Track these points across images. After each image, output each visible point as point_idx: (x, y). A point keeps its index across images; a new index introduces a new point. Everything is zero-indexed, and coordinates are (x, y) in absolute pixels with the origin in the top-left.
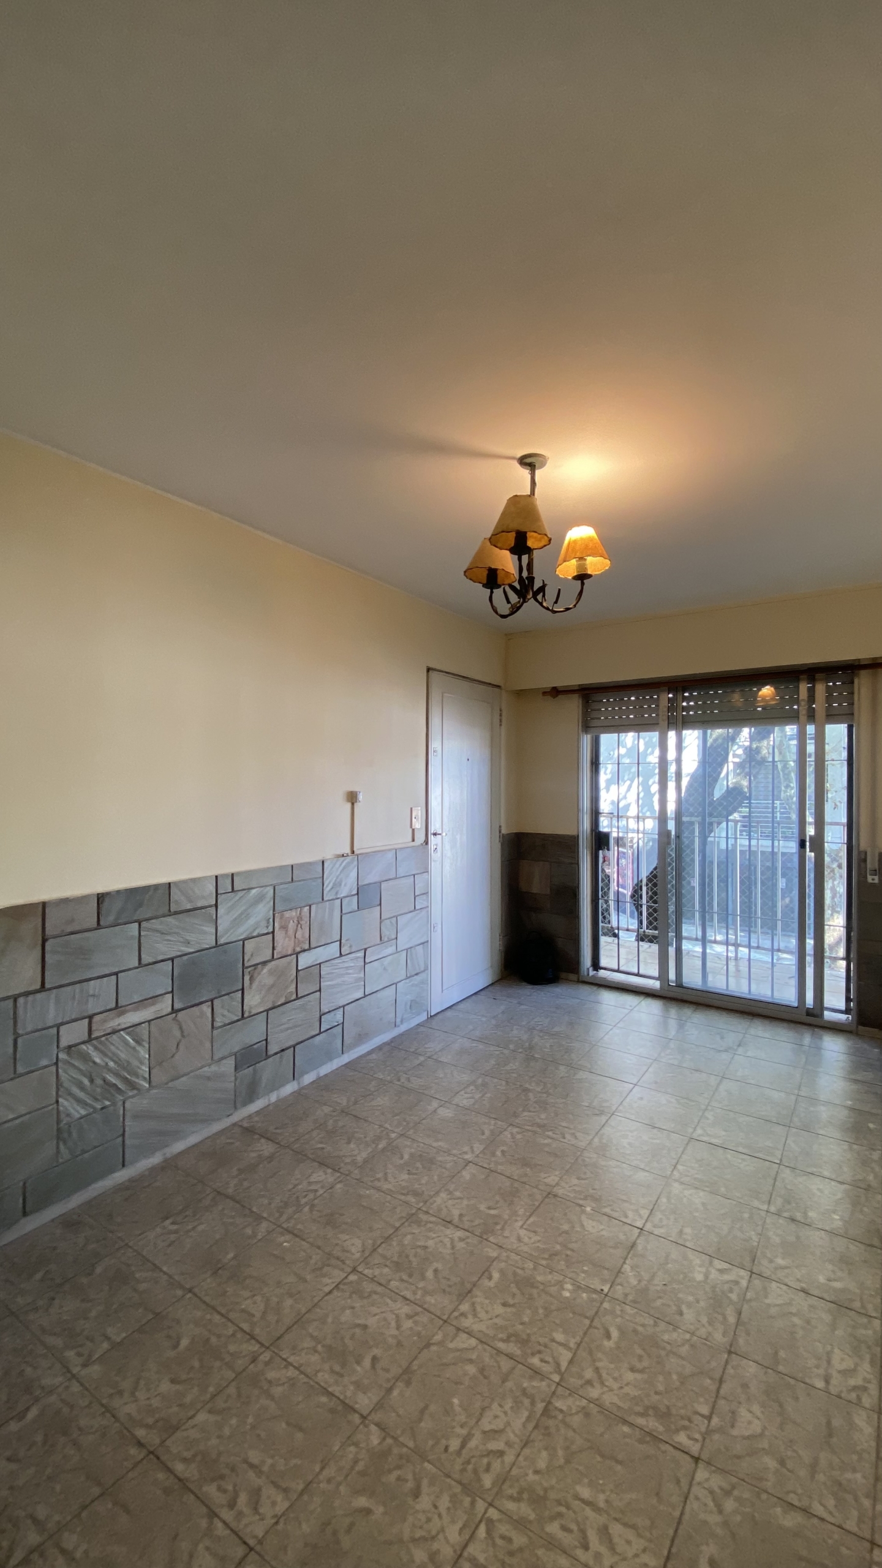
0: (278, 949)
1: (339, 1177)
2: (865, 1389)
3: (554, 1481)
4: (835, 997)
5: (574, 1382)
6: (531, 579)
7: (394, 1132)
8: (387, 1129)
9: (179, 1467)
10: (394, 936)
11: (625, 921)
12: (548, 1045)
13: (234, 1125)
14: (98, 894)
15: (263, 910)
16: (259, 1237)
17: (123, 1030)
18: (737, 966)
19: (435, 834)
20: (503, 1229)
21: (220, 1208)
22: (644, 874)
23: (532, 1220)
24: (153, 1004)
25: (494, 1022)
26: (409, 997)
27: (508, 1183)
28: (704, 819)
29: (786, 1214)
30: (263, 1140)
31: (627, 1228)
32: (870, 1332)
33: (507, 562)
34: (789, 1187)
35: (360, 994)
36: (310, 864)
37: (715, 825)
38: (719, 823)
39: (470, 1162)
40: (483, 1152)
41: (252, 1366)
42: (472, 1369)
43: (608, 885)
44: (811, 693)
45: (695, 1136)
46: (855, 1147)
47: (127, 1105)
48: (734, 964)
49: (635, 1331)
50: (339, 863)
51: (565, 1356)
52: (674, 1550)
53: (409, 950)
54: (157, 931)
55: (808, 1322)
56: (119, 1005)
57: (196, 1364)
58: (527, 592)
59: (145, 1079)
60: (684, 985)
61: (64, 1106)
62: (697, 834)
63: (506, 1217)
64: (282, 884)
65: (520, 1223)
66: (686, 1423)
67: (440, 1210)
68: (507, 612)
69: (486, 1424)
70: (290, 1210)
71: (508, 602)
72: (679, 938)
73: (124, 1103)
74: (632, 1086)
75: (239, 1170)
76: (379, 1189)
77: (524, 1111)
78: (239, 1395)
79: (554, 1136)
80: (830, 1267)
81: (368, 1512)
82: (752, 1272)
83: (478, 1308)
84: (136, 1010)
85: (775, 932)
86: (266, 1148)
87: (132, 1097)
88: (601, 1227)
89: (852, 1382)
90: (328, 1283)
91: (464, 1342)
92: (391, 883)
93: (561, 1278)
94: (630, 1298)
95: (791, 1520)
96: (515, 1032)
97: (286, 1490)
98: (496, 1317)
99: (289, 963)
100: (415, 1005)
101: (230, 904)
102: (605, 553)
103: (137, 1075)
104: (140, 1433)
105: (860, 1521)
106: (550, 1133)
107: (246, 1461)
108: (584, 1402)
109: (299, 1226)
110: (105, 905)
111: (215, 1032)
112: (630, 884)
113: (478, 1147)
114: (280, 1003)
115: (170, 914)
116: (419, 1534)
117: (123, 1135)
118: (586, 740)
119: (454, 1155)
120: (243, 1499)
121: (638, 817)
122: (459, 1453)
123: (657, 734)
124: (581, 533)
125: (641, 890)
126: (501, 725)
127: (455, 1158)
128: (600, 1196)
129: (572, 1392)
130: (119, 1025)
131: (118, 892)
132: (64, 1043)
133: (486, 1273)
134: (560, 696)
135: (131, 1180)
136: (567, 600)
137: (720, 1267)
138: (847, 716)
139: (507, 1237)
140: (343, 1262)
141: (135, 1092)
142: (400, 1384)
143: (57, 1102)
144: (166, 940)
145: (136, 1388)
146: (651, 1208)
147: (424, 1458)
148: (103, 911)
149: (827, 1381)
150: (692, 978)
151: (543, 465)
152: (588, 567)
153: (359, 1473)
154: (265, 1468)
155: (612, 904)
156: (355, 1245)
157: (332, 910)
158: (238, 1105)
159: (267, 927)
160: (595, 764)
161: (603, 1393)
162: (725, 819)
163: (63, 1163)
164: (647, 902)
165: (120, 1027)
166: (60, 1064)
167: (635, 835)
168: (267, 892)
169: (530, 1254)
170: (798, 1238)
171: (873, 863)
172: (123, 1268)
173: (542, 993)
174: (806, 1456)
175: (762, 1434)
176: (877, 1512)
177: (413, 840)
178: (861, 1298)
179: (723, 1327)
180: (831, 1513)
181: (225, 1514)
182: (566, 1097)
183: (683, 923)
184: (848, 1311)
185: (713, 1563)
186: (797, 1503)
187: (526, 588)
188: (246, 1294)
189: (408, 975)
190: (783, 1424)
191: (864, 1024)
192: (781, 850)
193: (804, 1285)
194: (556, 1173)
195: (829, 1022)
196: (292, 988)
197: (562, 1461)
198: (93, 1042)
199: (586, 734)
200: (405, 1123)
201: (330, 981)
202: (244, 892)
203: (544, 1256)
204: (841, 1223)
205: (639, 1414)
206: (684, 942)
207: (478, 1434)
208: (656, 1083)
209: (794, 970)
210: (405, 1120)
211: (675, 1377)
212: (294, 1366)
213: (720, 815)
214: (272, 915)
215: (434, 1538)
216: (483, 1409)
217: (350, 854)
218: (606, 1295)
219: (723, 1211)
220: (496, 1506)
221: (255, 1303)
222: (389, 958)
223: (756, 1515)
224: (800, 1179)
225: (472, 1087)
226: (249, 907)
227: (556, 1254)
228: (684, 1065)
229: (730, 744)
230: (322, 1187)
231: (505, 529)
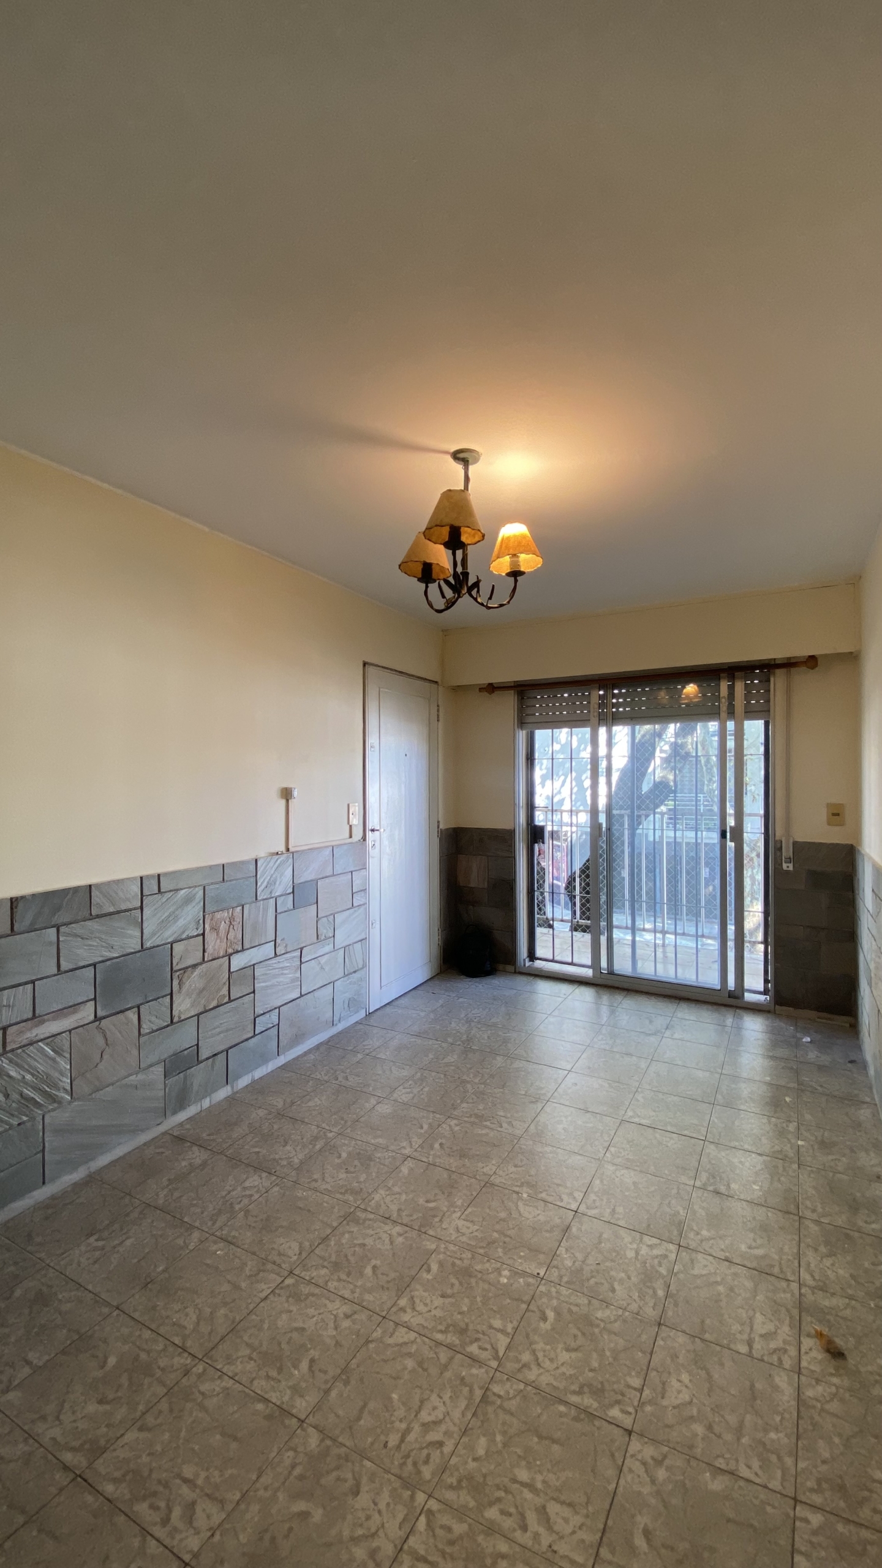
0: (210, 949)
1: (275, 1180)
2: (785, 1351)
3: (492, 1467)
4: (755, 980)
5: (511, 1366)
6: (466, 575)
7: (331, 1131)
8: (324, 1128)
9: (109, 1488)
10: (331, 935)
11: (559, 912)
12: (486, 1037)
13: (164, 1134)
14: (11, 899)
15: (193, 911)
16: (191, 1247)
17: (41, 1040)
18: (664, 952)
19: (373, 830)
20: (441, 1221)
21: (149, 1220)
22: (577, 867)
23: (469, 1210)
24: (74, 1012)
25: (432, 1016)
26: (347, 996)
27: (446, 1175)
28: (633, 812)
29: (711, 1188)
30: (195, 1149)
31: (562, 1212)
32: (788, 1295)
33: (441, 557)
34: (713, 1162)
35: (296, 994)
36: (243, 863)
37: (643, 818)
38: (647, 816)
39: (408, 1157)
40: (421, 1146)
41: (184, 1380)
42: (410, 1363)
43: (543, 878)
44: (731, 689)
45: (626, 1118)
46: (773, 1120)
47: (47, 1118)
48: (661, 950)
49: (570, 1311)
50: (273, 861)
51: (502, 1342)
52: (610, 1523)
53: (347, 948)
54: (76, 936)
55: (732, 1289)
56: (37, 1015)
57: (126, 1383)
58: (462, 587)
59: (65, 1090)
60: (615, 972)
62: (626, 826)
63: (445, 1209)
64: (212, 884)
65: (459, 1214)
66: (619, 1397)
67: (378, 1206)
68: (443, 607)
69: (425, 1416)
70: (224, 1218)
71: (443, 596)
72: (610, 927)
73: (43, 1117)
74: (567, 1072)
75: (169, 1180)
76: (316, 1190)
77: (462, 1102)
78: (171, 1411)
79: (492, 1126)
80: (751, 1235)
81: (306, 1515)
82: (680, 1246)
83: (417, 1301)
84: (54, 1019)
85: (699, 919)
86: (197, 1156)
87: (53, 1110)
88: (539, 1212)
89: (773, 1345)
90: (265, 1289)
91: (402, 1335)
92: (327, 880)
93: (499, 1265)
94: (565, 1279)
95: (717, 1485)
96: (453, 1025)
97: (222, 1502)
98: (435, 1308)
99: (221, 966)
100: (353, 1003)
101: (156, 906)
102: (537, 550)
103: (57, 1088)
104: (68, 1457)
105: (784, 1479)
106: (488, 1123)
107: (179, 1476)
108: (522, 1386)
109: (233, 1233)
110: (19, 909)
111: (142, 1039)
112: (564, 876)
113: (417, 1142)
114: (211, 1007)
115: (91, 917)
116: (359, 1532)
117: (43, 1150)
118: (522, 735)
119: (393, 1151)
120: (177, 1512)
121: (571, 811)
122: (398, 1448)
123: (589, 730)
124: (514, 530)
125: (575, 882)
126: (438, 721)
127: (394, 1154)
128: (537, 1182)
129: (510, 1377)
130: (36, 1035)
131: (33, 895)
133: (425, 1266)
134: (496, 692)
135: (53, 1198)
136: (501, 596)
137: (649, 1243)
138: (762, 711)
139: (445, 1229)
140: (279, 1266)
141: (56, 1105)
142: (339, 1385)
144: (87, 945)
145: (60, 1410)
146: (585, 1190)
147: (363, 1456)
148: (17, 917)
149: (750, 1346)
150: (623, 965)
151: (476, 461)
152: (521, 564)
153: (297, 1477)
154: (200, 1482)
155: (546, 895)
156: (290, 1246)
157: (266, 910)
158: (168, 1115)
159: (197, 929)
160: (530, 759)
161: (540, 1375)
162: (652, 812)
164: (581, 893)
165: (35, 1039)
167: (569, 828)
168: (195, 895)
169: (468, 1244)
170: (722, 1210)
171: (787, 851)
172: (45, 1289)
173: (480, 986)
174: (732, 1419)
175: (690, 1403)
176: (799, 1469)
177: (351, 837)
178: (780, 1264)
179: (653, 1301)
180: (756, 1474)
181: (159, 1532)
182: (503, 1086)
183: (614, 910)
184: (769, 1277)
185: (647, 1533)
186: (723, 1466)
187: (461, 583)
188: (177, 1306)
189: (346, 973)
190: (710, 1390)
191: (781, 1005)
192: (704, 841)
193: (727, 1254)
194: (494, 1162)
195: (749, 1003)
196: (225, 991)
197: (500, 1445)
198: (9, 1055)
199: (522, 730)
200: (342, 1122)
201: (264, 982)
202: (171, 893)
203: (481, 1244)
204: (761, 1193)
205: (574, 1393)
206: (615, 931)
207: (417, 1428)
208: (589, 1068)
209: (716, 955)
210: (342, 1119)
211: (608, 1353)
212: (229, 1377)
213: (648, 808)
214: (202, 916)
215: (374, 1535)
216: (422, 1402)
217: (284, 852)
218: (542, 1279)
219: (653, 1189)
220: (436, 1496)
221: (187, 1315)
222: (326, 957)
223: (687, 1482)
224: (723, 1154)
225: (410, 1082)
226: (177, 909)
227: (494, 1242)
228: (615, 1050)
229: (657, 739)
230: (257, 1192)
231: (438, 523)
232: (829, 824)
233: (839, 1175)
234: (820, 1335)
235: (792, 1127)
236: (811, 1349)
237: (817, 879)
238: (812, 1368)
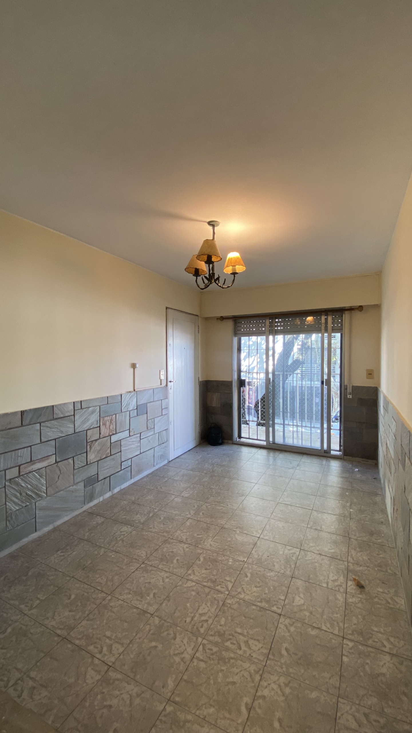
0: (102, 433)
1: (134, 528)
2: (341, 586)
3: (227, 628)
4: (335, 445)
5: (233, 593)
6: (213, 274)
7: (156, 509)
8: (153, 508)
9: (77, 642)
10: (153, 427)
11: (252, 418)
12: (220, 470)
13: (85, 511)
14: (21, 411)
15: (94, 418)
16: (101, 554)
17: (34, 471)
18: (297, 435)
19: (170, 382)
20: (204, 542)
21: (82, 544)
22: (260, 398)
23: (215, 538)
24: (47, 459)
25: (197, 462)
26: (160, 453)
27: (205, 525)
28: (284, 373)
29: (314, 528)
30: (98, 517)
31: (253, 538)
32: (343, 566)
33: (203, 266)
34: (315, 518)
35: (138, 453)
36: (116, 396)
37: (289, 376)
38: (290, 375)
39: (189, 518)
40: (195, 514)
41: (103, 602)
42: (194, 593)
43: (244, 402)
44: (326, 320)
45: (280, 502)
46: (341, 501)
47: (37, 504)
48: (296, 434)
49: (257, 573)
50: (128, 395)
51: (230, 585)
52: (273, 646)
53: (160, 433)
54: (47, 427)
55: (321, 564)
56: (32, 460)
57: (80, 604)
58: (212, 279)
59: (44, 492)
60: (276, 443)
61: (9, 506)
62: (281, 379)
63: (205, 538)
64: (103, 405)
65: (211, 540)
66: (276, 603)
67: (177, 537)
68: (203, 287)
69: (200, 611)
70: (113, 543)
71: (204, 283)
72: (274, 424)
73: (35, 503)
74: (255, 484)
75: (88, 529)
76: (151, 532)
77: (211, 497)
78: (99, 613)
79: (224, 505)
80: (329, 545)
81: (156, 647)
82: (301, 549)
83: (195, 571)
84: (39, 462)
85: (312, 421)
86: (100, 520)
87: (39, 501)
88: (244, 538)
89: (336, 584)
90: (133, 568)
91: (190, 584)
92: (152, 403)
93: (228, 558)
94: (255, 562)
95: (314, 632)
96: (206, 466)
97: (122, 644)
98: (203, 574)
99: (107, 440)
100: (163, 457)
101: (80, 414)
102: (243, 264)
103: (41, 491)
104: (59, 632)
105: (339, 630)
106: (222, 505)
107: (105, 636)
108: (238, 600)
109: (118, 549)
110: (24, 417)
111: (75, 471)
112: (254, 402)
113: (192, 512)
114: (103, 458)
115: (54, 419)
116: (177, 652)
117: (35, 517)
118: (235, 339)
119: (183, 516)
120: (105, 649)
121: (257, 373)
122: (190, 622)
123: (265, 337)
124: (234, 255)
125: (258, 404)
126: (198, 333)
127: (183, 517)
128: (243, 527)
129: (233, 597)
130: (32, 469)
131: (30, 410)
132: (8, 478)
133: (198, 558)
134: (224, 320)
135: (39, 537)
136: (229, 283)
137: (289, 548)
138: (340, 330)
139: (205, 545)
140: (138, 560)
141: (40, 498)
142: (166, 601)
143: (6, 504)
144: (52, 431)
145: (54, 615)
146: (262, 529)
147: (177, 625)
148: (24, 419)
149: (328, 585)
150: (279, 440)
151: (218, 225)
152: (237, 269)
153: (152, 634)
154: (113, 637)
155: (246, 410)
156: (143, 553)
157: (125, 417)
158: (86, 504)
159: (97, 424)
160: (239, 350)
161: (245, 596)
162: (292, 373)
163: (9, 531)
164: (261, 409)
165: (32, 470)
166: (6, 487)
167: (256, 380)
168: (96, 409)
169: (215, 551)
170: (318, 535)
171: (349, 390)
172: (41, 572)
173: (217, 449)
174: (320, 610)
175: (304, 604)
176: (345, 627)
177: (161, 384)
178: (341, 555)
179: (290, 569)
180: (329, 629)
181: (98, 656)
182: (228, 490)
183: (275, 417)
184: (336, 560)
185: (286, 649)
186: (316, 626)
187: (211, 278)
188: (97, 576)
189: (159, 444)
190: (311, 600)
191: (346, 456)
192: (315, 386)
193: (320, 552)
194: (225, 519)
195: (333, 455)
196: (109, 451)
197: (230, 620)
198: (21, 477)
199: (235, 337)
200: (161, 505)
201: (125, 447)
202: (87, 409)
203: (221, 550)
204: (334, 529)
205: (259, 602)
206: (276, 425)
207: (197, 615)
208: (265, 482)
209: (319, 436)
210: (160, 504)
211: (272, 588)
212: (121, 600)
213: (290, 371)
214: (99, 419)
215: (182, 653)
216: (199, 606)
217: (133, 391)
218: (246, 562)
219: (290, 529)
220: (206, 639)
221: (102, 579)
222: (151, 437)
223: (302, 631)
224: (320, 515)
225: (189, 489)
226: (89, 416)
227: (226, 549)
228: (276, 475)
229: (295, 340)
230: (127, 533)
231: (203, 253)
232: (367, 378)
233: (366, 522)
234: (355, 580)
235: (348, 504)
236: (351, 585)
237: (362, 402)
238: (351, 591)
